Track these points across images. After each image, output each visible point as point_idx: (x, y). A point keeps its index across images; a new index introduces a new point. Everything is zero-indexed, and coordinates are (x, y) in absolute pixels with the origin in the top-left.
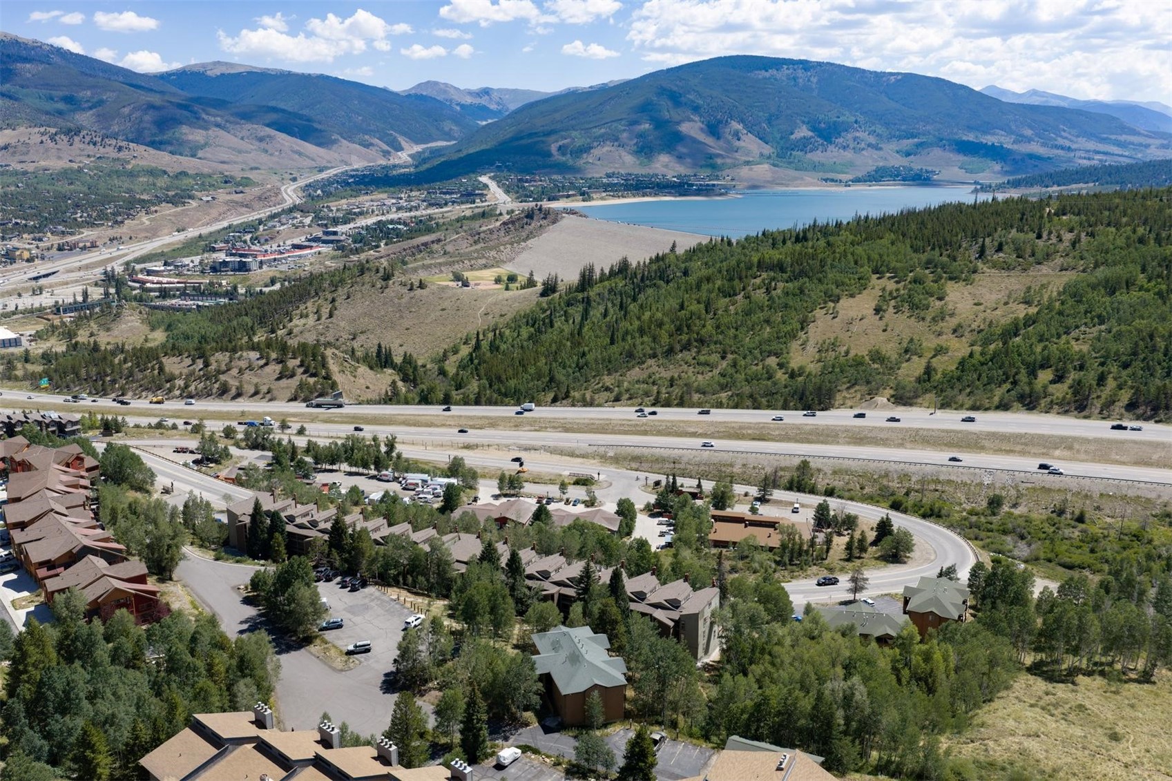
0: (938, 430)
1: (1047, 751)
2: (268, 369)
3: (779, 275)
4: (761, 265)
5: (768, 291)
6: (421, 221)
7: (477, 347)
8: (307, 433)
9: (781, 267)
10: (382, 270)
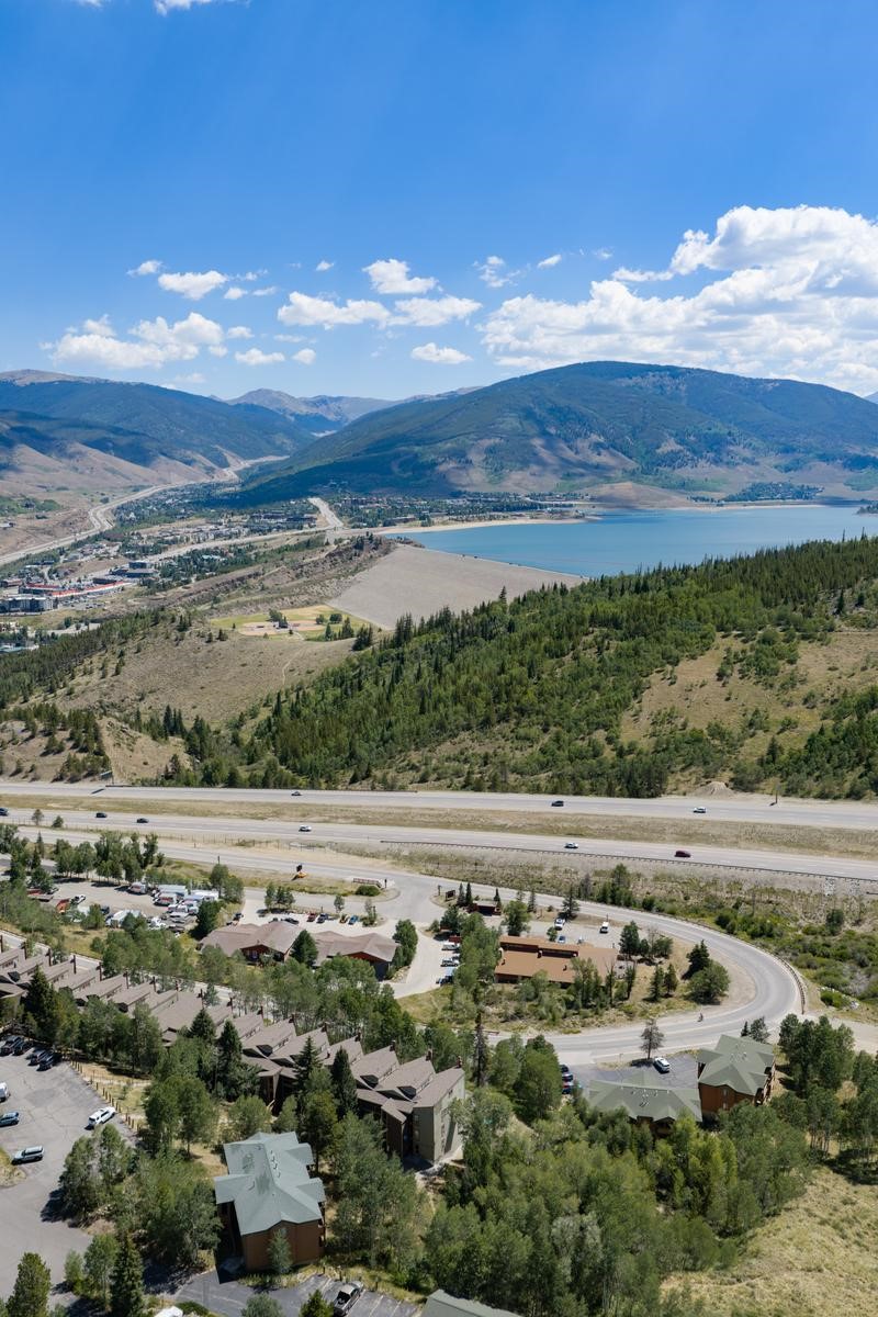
0: (778, 825)
1: (824, 1295)
2: (34, 743)
3: (613, 632)
4: (594, 620)
5: (600, 651)
6: (240, 550)
7: (277, 712)
8: (64, 825)
9: (615, 623)
10: (178, 619)
